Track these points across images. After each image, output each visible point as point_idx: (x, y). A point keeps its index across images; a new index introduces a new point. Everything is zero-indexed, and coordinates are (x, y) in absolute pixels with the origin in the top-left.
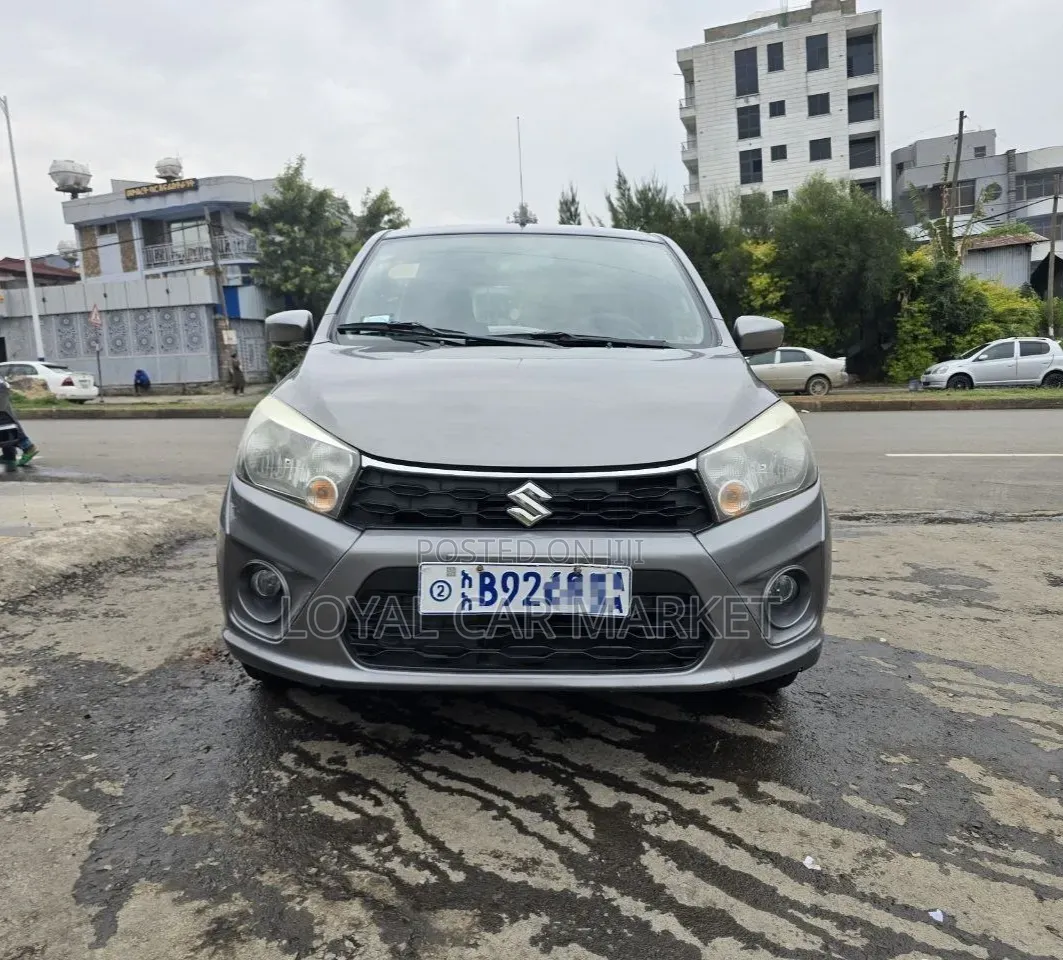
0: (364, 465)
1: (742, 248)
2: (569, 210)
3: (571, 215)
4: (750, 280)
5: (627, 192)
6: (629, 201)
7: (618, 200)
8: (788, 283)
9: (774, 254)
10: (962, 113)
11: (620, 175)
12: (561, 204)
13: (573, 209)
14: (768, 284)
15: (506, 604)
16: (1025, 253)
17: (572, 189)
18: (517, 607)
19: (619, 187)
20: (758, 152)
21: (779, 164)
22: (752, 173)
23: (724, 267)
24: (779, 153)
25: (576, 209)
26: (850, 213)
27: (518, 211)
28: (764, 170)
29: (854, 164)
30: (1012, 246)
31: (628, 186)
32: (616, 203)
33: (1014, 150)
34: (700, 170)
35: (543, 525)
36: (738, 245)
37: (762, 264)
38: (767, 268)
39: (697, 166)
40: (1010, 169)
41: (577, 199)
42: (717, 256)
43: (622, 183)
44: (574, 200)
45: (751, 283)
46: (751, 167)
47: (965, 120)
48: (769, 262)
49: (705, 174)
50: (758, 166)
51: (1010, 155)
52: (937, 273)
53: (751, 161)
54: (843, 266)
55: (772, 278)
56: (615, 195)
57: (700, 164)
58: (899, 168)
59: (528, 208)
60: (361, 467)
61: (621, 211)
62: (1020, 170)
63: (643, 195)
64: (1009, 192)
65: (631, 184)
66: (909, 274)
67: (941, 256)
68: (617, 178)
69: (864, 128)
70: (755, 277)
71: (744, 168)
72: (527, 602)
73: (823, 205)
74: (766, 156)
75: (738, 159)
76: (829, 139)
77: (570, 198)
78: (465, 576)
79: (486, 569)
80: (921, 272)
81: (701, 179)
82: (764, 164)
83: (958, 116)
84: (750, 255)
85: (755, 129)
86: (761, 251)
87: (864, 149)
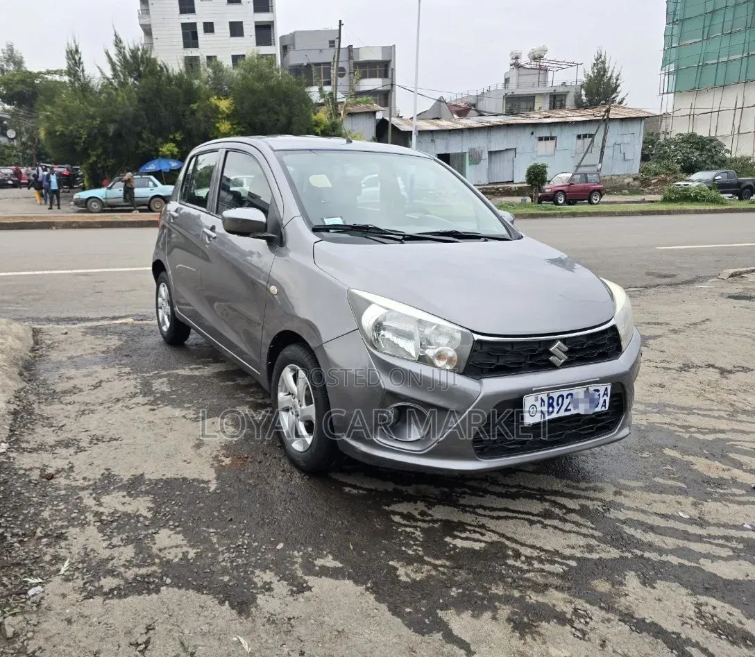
0: (476, 339)
1: (211, 102)
2: (74, 59)
3: (76, 62)
4: (218, 125)
5: (122, 50)
6: (124, 57)
7: (116, 55)
8: (243, 129)
9: (232, 108)
10: (340, 21)
11: (116, 36)
12: (67, 52)
13: (77, 58)
14: (230, 129)
15: (558, 412)
16: (373, 117)
17: (75, 42)
18: (562, 414)
19: (116, 46)
20: (194, 25)
21: (209, 36)
22: (191, 41)
23: (199, 115)
24: (209, 28)
25: (80, 58)
26: (279, 83)
27: (5, 48)
28: (199, 39)
29: (259, 43)
30: (366, 112)
31: (124, 45)
32: (115, 59)
33: (352, 46)
34: (153, 33)
35: (567, 364)
36: (209, 100)
37: (225, 115)
38: (228, 117)
39: (151, 29)
40: (350, 58)
41: (80, 50)
42: (194, 106)
43: (118, 43)
44: (77, 51)
45: (218, 128)
46: (190, 36)
47: (342, 27)
48: (229, 113)
49: (158, 37)
50: (195, 36)
51: (350, 48)
52: (331, 129)
53: (189, 31)
54: (278, 120)
55: (232, 125)
56: (113, 52)
57: (153, 29)
58: (285, 49)
59: (15, 47)
60: (474, 341)
61: (119, 64)
62: (355, 60)
63: (134, 53)
64: (350, 73)
65: (125, 44)
66: (316, 128)
67: (331, 118)
68: (114, 38)
69: (264, 17)
70: (221, 123)
71: (185, 36)
72: (566, 410)
73: (262, 76)
74: (200, 29)
75: (180, 29)
76: (242, 22)
77: (74, 49)
78: (542, 400)
79: (551, 395)
80: (322, 127)
81: (154, 41)
82: (199, 35)
83: (338, 23)
84: (217, 107)
85: (191, 7)
86: (224, 105)
87: (264, 32)
